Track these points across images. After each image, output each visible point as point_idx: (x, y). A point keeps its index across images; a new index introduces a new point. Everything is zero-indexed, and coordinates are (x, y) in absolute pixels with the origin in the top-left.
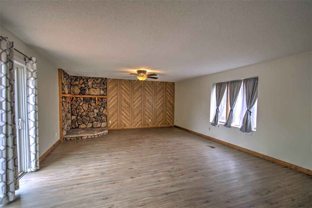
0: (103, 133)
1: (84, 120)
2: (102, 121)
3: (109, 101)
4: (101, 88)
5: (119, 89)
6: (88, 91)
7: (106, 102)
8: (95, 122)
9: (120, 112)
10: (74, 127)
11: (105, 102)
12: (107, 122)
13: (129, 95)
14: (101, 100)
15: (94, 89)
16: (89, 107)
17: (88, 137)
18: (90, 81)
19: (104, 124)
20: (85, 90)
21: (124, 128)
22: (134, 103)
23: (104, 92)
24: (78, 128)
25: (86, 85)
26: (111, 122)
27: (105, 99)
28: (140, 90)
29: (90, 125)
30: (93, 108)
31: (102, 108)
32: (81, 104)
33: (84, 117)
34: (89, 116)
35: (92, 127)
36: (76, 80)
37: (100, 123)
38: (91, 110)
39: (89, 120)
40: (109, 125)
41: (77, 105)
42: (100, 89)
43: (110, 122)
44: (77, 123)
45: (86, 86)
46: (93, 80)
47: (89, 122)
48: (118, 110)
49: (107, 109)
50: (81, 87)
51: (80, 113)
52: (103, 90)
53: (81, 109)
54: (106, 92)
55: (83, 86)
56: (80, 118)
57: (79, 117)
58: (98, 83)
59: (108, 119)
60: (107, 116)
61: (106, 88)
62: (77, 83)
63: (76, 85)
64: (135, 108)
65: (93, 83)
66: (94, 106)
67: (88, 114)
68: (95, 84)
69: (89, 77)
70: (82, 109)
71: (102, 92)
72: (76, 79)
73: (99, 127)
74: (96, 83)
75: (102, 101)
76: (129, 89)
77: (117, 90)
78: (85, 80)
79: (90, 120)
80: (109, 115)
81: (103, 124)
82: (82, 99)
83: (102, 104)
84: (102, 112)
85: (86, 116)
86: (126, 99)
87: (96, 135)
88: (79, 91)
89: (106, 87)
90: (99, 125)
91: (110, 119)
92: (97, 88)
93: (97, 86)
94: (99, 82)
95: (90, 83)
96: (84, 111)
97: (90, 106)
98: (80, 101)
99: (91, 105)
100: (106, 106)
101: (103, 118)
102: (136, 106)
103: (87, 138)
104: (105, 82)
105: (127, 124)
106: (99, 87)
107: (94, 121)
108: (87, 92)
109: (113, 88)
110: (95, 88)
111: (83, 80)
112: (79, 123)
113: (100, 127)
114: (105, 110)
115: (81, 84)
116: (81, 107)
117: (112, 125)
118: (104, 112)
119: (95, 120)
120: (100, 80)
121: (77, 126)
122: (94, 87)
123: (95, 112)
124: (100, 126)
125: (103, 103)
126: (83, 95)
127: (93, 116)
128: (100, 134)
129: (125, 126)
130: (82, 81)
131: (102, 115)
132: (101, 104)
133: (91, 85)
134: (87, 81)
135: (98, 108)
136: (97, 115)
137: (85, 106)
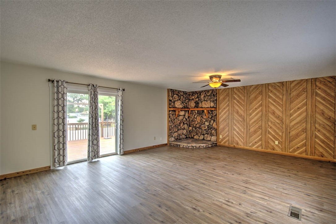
1: (198, 132)
2: (212, 135)
3: (220, 114)
4: (212, 100)
5: (230, 99)
6: (200, 104)
7: (216, 115)
8: (206, 135)
9: (232, 127)
10: (190, 137)
11: (215, 114)
12: (216, 136)
13: (243, 106)
14: (211, 113)
15: (206, 102)
16: (201, 119)
18: (202, 94)
19: (213, 138)
20: (198, 103)
21: (237, 146)
22: (250, 116)
23: (214, 104)
24: (193, 138)
25: (199, 98)
26: (222, 137)
27: (215, 112)
28: (260, 98)
29: (202, 137)
30: (204, 120)
31: (212, 121)
32: (195, 117)
33: (198, 128)
34: (201, 128)
35: (203, 139)
36: (192, 95)
37: (210, 137)
38: (203, 122)
39: (201, 132)
40: (220, 140)
41: (193, 117)
42: (211, 101)
43: (221, 137)
44: (192, 134)
45: (199, 100)
46: (205, 93)
47: (201, 134)
48: (230, 123)
49: (216, 122)
50: (196, 101)
51: (195, 125)
52: (213, 102)
53: (195, 121)
54: (216, 104)
55: (197, 100)
56: (195, 129)
57: (194, 128)
58: (209, 96)
59: (218, 133)
60: (216, 129)
61: (216, 99)
62: (193, 97)
63: (193, 99)
64: (251, 122)
65: (204, 96)
66: (205, 119)
67: (200, 126)
68: (207, 97)
69: (202, 91)
70: (197, 122)
71: (212, 104)
72: (193, 94)
74: (207, 95)
75: (212, 113)
76: (243, 98)
77: (229, 100)
78: (199, 94)
79: (202, 132)
80: (219, 129)
81: (213, 137)
82: (196, 111)
83: (212, 117)
84: (212, 125)
85: (199, 128)
86: (240, 110)
88: (195, 104)
89: (216, 98)
90: (209, 139)
91: (221, 133)
92: (208, 100)
93: (208, 99)
94: (210, 94)
95: (202, 96)
96: (198, 123)
97: (202, 118)
98: (195, 113)
99: (203, 118)
100: (215, 119)
101: (213, 131)
102: (253, 120)
104: (215, 93)
105: (240, 142)
106: (210, 99)
107: (205, 134)
108: (200, 105)
109: (224, 99)
110: (207, 101)
111: (197, 94)
112: (194, 134)
114: (215, 123)
115: (196, 98)
116: (195, 119)
117: (222, 140)
118: (213, 125)
119: (206, 132)
120: (210, 92)
121: (193, 136)
122: (205, 100)
123: (206, 124)
124: (210, 139)
125: (213, 116)
126: (197, 108)
127: (204, 129)
129: (237, 144)
130: (196, 96)
131: (212, 128)
132: (211, 117)
133: (203, 98)
134: (200, 94)
135: (209, 121)
136: (208, 128)
137: (199, 119)
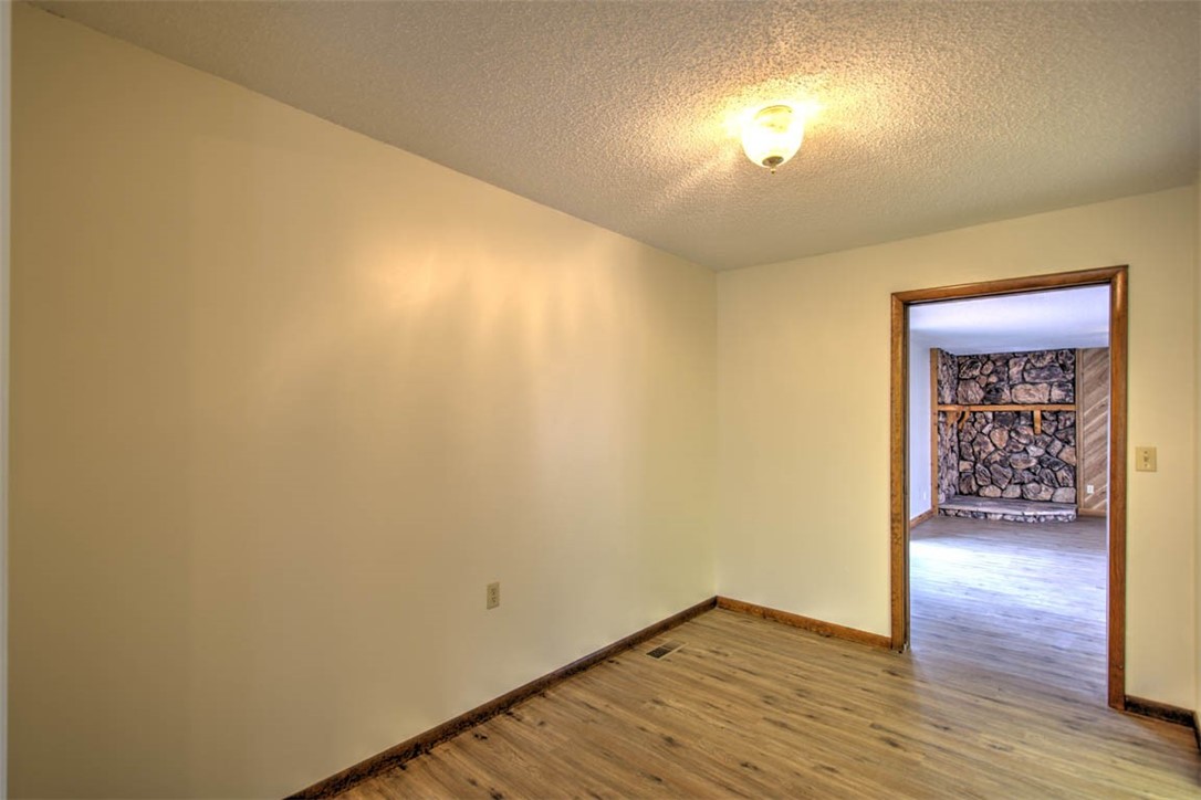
0: (1055, 516)
1: (996, 476)
2: (1055, 484)
3: (1087, 421)
4: (1054, 380)
6: (1008, 392)
7: (1073, 425)
8: (1031, 485)
10: (965, 492)
11: (1068, 423)
12: (1075, 487)
14: (1051, 418)
15: (1029, 386)
16: (1010, 437)
17: (1006, 517)
18: (1015, 364)
19: (1063, 494)
20: (997, 390)
23: (1063, 393)
24: (977, 494)
25: (1001, 375)
26: (1095, 489)
27: (1067, 416)
29: (1014, 491)
30: (1024, 441)
31: (1058, 444)
32: (986, 430)
33: (996, 466)
34: (1010, 465)
35: (1022, 497)
36: (973, 365)
37: (1051, 490)
38: (1018, 447)
39: (1010, 476)
40: (1086, 499)
41: (974, 432)
42: (1051, 385)
43: (1090, 489)
44: (973, 482)
45: (1000, 380)
46: (1025, 359)
47: (1010, 483)
49: (1075, 446)
50: (987, 385)
51: (983, 456)
52: (1060, 385)
53: (986, 443)
54: (1071, 394)
55: (993, 379)
56: (982, 468)
57: (979, 465)
58: (1042, 368)
59: (1081, 478)
60: (1075, 468)
61: (1074, 379)
62: (976, 373)
63: (973, 378)
65: (1024, 370)
66: (1027, 436)
67: (1007, 459)
68: (1033, 371)
69: (1014, 354)
70: (990, 445)
71: (1057, 394)
72: (973, 363)
73: (1045, 501)
74: (1034, 367)
75: (1057, 420)
78: (998, 364)
79: (1013, 476)
80: (1086, 466)
81: (1060, 491)
82: (990, 416)
83: (1057, 429)
84: (1059, 453)
85: (1002, 463)
87: (1029, 516)
88: (982, 394)
89: (1072, 375)
90: (1045, 495)
91: (1089, 479)
92: (1037, 381)
93: (1038, 376)
94: (1045, 363)
95: (1014, 371)
96: (997, 449)
97: (1013, 434)
98: (984, 421)
99: (1018, 433)
100: (1071, 438)
101: (1062, 474)
103: (1002, 519)
104: (1069, 362)
106: (1045, 378)
107: (1026, 481)
108: (1006, 395)
109: (1101, 379)
110: (1032, 384)
111: (994, 363)
112: (980, 483)
113: (1050, 501)
114: (1068, 449)
115: (989, 376)
116: (986, 438)
117: (1094, 500)
118: (1063, 455)
119: (1032, 477)
120: (1048, 358)
121: (974, 488)
122: (1027, 379)
123: (1031, 454)
124: (1048, 498)
125: (1060, 427)
126: (992, 404)
127: (1024, 466)
128: (1044, 516)
130: (989, 367)
131: (1057, 464)
132: (1052, 430)
133: (1020, 376)
134: (1007, 364)
135: (1044, 442)
136: (1040, 462)
137: (1000, 437)
